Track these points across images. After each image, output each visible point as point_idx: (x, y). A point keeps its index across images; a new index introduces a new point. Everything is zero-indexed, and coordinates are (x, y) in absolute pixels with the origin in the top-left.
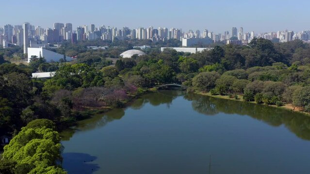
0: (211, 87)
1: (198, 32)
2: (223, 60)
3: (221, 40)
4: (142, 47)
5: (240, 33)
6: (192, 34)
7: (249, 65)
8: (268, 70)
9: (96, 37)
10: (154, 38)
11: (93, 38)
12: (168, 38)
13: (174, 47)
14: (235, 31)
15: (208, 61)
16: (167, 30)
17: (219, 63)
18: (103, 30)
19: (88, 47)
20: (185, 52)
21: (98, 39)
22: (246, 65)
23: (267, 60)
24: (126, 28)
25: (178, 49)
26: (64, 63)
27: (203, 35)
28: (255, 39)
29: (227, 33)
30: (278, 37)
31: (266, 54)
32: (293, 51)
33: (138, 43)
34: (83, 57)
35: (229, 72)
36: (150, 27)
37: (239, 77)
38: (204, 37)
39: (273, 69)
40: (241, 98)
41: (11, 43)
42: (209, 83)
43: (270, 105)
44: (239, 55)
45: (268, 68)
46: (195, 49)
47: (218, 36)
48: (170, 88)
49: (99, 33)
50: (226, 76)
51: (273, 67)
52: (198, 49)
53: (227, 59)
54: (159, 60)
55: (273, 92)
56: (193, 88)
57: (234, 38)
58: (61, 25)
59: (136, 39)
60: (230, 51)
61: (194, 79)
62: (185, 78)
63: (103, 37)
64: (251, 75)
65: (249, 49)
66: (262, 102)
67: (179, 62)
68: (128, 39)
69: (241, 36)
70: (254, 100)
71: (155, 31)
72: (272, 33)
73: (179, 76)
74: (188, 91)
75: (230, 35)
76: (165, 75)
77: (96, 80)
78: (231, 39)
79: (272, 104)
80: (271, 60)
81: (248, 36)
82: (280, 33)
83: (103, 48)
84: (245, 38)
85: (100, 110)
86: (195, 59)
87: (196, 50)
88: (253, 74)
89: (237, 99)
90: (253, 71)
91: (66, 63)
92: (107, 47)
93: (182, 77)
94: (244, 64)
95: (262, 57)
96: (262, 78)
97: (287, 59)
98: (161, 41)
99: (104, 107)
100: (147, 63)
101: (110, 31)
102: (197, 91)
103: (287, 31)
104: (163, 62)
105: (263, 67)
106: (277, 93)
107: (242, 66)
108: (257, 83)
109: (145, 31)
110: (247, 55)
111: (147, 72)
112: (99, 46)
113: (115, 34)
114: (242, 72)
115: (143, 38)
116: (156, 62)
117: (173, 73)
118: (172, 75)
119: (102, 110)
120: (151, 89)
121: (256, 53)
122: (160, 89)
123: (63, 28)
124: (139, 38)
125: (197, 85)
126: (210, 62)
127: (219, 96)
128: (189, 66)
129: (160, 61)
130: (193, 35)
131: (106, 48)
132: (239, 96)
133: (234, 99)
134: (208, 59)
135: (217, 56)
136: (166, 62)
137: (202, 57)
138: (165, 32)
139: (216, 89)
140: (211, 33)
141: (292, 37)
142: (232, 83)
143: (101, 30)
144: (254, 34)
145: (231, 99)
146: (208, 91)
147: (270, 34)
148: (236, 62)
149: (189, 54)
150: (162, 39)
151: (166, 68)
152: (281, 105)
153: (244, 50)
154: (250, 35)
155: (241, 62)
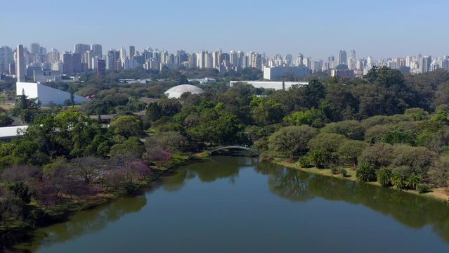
0: (302, 152)
1: (289, 58)
2: (323, 104)
3: (323, 69)
4: (201, 81)
5: (351, 60)
6: (280, 60)
7: (367, 111)
8: (398, 122)
9: (137, 64)
10: (222, 67)
11: (131, 66)
12: (244, 67)
13: (250, 80)
14: (343, 55)
15: (299, 104)
16: (242, 54)
17: (316, 107)
18: (147, 54)
19: (122, 81)
20: (265, 88)
21: (139, 68)
22: (361, 110)
23: (395, 103)
24: (182, 51)
25: (257, 84)
26: (71, 107)
27: (296, 62)
28: (374, 68)
29: (331, 58)
30: (407, 65)
31: (393, 93)
32: (434, 87)
33: (198, 74)
34: (104, 96)
35: (333, 124)
36: (218, 49)
37: (349, 134)
38: (297, 65)
39: (407, 120)
40: (353, 174)
41: (8, 73)
42: (297, 146)
43: (405, 190)
44: (349, 95)
45: (398, 119)
46: (281, 83)
47: (319, 64)
48: (232, 153)
49: (141, 59)
50: (327, 134)
51: (406, 115)
52: (285, 83)
53: (330, 101)
54: (217, 103)
55: (411, 165)
56: (270, 154)
57: (342, 68)
58: (86, 47)
59: (195, 68)
60: (333, 88)
61: (271, 138)
62: (259, 133)
63: (146, 66)
64: (369, 131)
65: (366, 86)
66: (390, 184)
67: (252, 106)
68: (183, 68)
69: (353, 64)
70: (375, 180)
71: (225, 56)
72: (399, 60)
73: (248, 131)
74: (261, 159)
75: (336, 62)
76: (224, 130)
77: (97, 142)
78: (337, 68)
79: (408, 188)
80: (402, 102)
81: (363, 64)
82: (411, 58)
83: (143, 82)
84: (358, 67)
85: (91, 202)
86: (277, 101)
87: (284, 85)
88: (374, 129)
89: (345, 176)
90: (374, 124)
91: (75, 106)
92: (149, 80)
93: (254, 133)
94: (357, 110)
95: (387, 97)
96: (390, 139)
97: (426, 101)
98: (233, 71)
99: (101, 195)
100: (198, 108)
101: (158, 56)
102: (276, 159)
103: (420, 56)
104: (223, 108)
105: (390, 117)
106: (418, 168)
107: (355, 112)
108: (381, 149)
109: (210, 56)
110: (362, 95)
111: (195, 124)
112: (137, 79)
113: (164, 61)
114: (354, 126)
115: (206, 66)
116: (213, 106)
117: (240, 126)
118: (237, 130)
119: (95, 202)
120: (199, 155)
121: (377, 90)
122: (214, 154)
123: (88, 52)
124: (201, 67)
125: (276, 148)
126: (302, 106)
127: (315, 170)
128: (267, 114)
129: (219, 104)
130: (282, 62)
131: (147, 82)
132: (349, 171)
133: (340, 176)
134: (298, 102)
135: (313, 97)
136: (228, 107)
137: (289, 98)
138: (239, 58)
139: (309, 158)
140: (308, 59)
141: (429, 65)
142: (338, 147)
143: (144, 54)
144: (371, 61)
145: (335, 176)
146: (295, 160)
147: (396, 60)
148: (344, 107)
149: (271, 92)
150: (234, 68)
151: (227, 117)
152: (425, 191)
153: (357, 87)
154: (366, 62)
155: (352, 106)
